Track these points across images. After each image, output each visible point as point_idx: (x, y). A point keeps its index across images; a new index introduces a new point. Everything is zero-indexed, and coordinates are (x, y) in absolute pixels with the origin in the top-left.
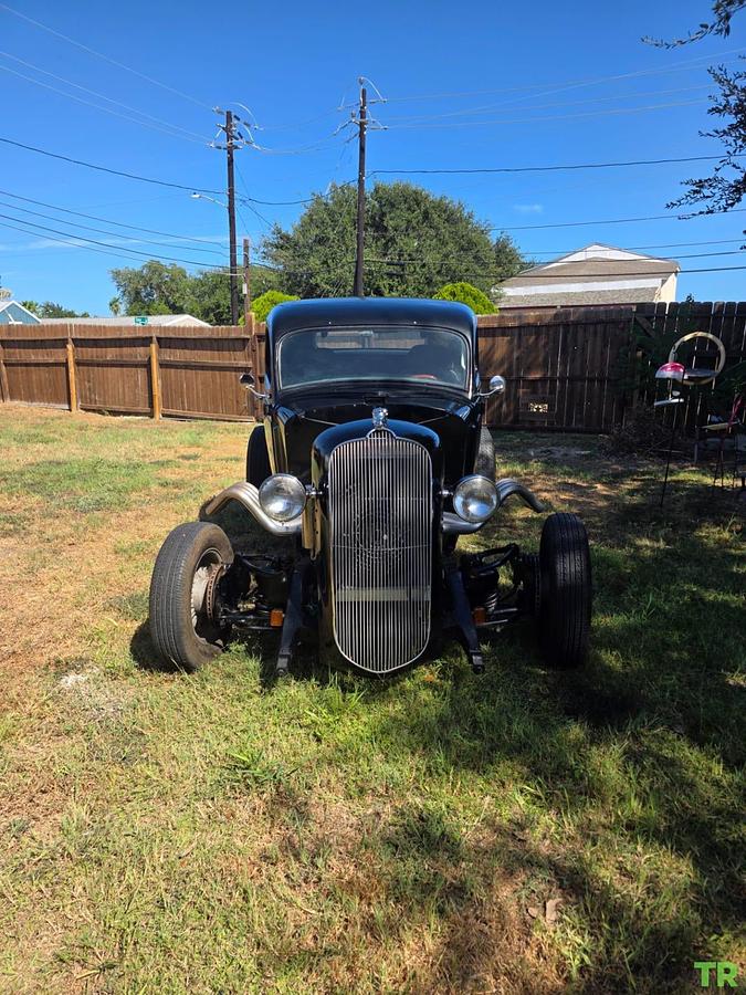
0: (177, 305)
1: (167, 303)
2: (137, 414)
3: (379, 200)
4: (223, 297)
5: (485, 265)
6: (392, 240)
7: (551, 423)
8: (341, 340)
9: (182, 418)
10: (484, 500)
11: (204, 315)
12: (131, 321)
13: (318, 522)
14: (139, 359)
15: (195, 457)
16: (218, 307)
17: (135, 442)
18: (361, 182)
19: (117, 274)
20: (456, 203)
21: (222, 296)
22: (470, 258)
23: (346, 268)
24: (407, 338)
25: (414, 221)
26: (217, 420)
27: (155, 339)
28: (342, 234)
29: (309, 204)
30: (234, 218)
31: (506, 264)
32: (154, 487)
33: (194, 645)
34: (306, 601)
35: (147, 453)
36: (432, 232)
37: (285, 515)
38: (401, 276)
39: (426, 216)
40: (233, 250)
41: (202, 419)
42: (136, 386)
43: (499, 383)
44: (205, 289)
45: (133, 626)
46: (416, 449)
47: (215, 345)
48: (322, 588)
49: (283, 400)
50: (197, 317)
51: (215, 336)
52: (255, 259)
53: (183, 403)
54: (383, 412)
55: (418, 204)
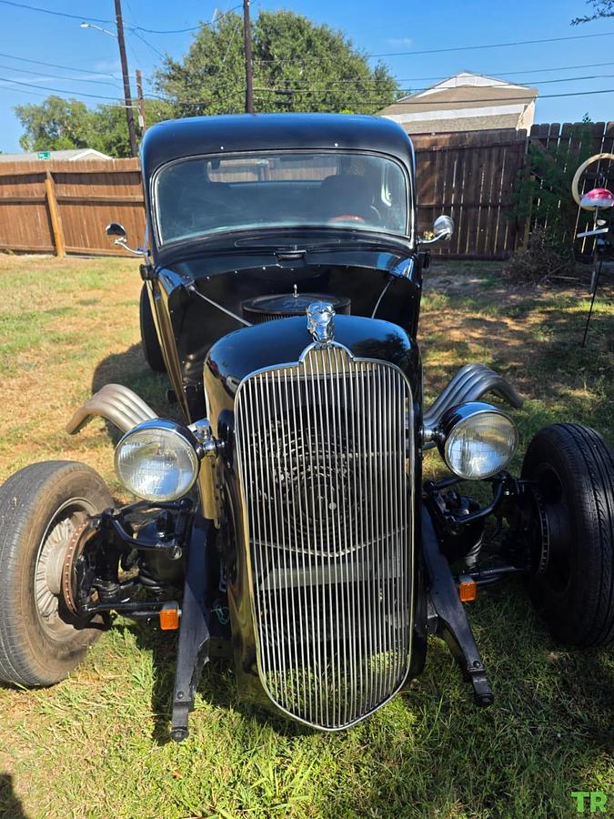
0: (81, 140)
1: (71, 138)
2: (41, 252)
3: (264, 26)
4: (121, 130)
5: (365, 93)
6: (278, 68)
7: (445, 251)
8: (237, 171)
9: (86, 255)
11: (108, 148)
12: (34, 157)
14: (36, 196)
15: (94, 302)
16: (119, 140)
17: (34, 287)
18: (246, 8)
19: (20, 111)
20: (336, 31)
22: (352, 86)
23: (236, 98)
24: (302, 167)
25: (299, 49)
26: (120, 256)
27: (49, 175)
28: (231, 64)
29: (197, 32)
30: (124, 47)
31: (384, 92)
32: (45, 344)
35: (45, 299)
36: (316, 60)
38: (289, 105)
39: (309, 43)
40: (126, 81)
41: (105, 256)
42: (37, 224)
44: (106, 123)
47: (110, 178)
50: (101, 150)
51: (109, 170)
52: (150, 93)
53: (85, 240)
55: (301, 32)
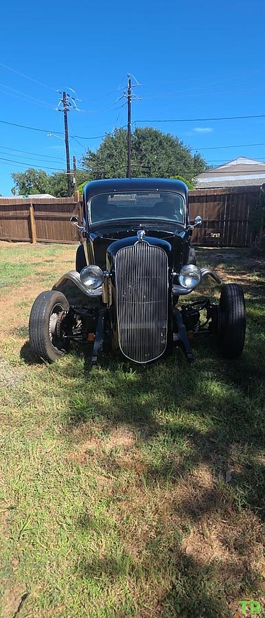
0: (43, 189)
1: (38, 189)
2: (24, 241)
3: (138, 136)
5: (189, 168)
6: (144, 155)
7: (221, 243)
9: (46, 243)
10: (194, 277)
11: (56, 194)
12: (21, 197)
13: (110, 290)
14: (25, 215)
15: (52, 261)
16: (62, 189)
17: (24, 255)
18: (129, 126)
19: (14, 175)
20: (175, 137)
21: (64, 185)
22: (182, 164)
23: (122, 169)
25: (155, 146)
26: (62, 244)
27: (32, 205)
28: (120, 153)
29: (104, 138)
30: (68, 145)
31: (199, 167)
32: (33, 276)
33: (51, 351)
34: (105, 329)
35: (29, 259)
36: (164, 151)
37: (93, 287)
38: (149, 173)
39: (161, 143)
40: (68, 161)
41: (55, 243)
43: (199, 220)
44: (56, 181)
45: (23, 341)
46: (160, 251)
48: (113, 323)
49: (91, 230)
50: (52, 195)
51: (60, 204)
52: (79, 166)
53: (46, 235)
54: (143, 232)
55: (156, 138)
